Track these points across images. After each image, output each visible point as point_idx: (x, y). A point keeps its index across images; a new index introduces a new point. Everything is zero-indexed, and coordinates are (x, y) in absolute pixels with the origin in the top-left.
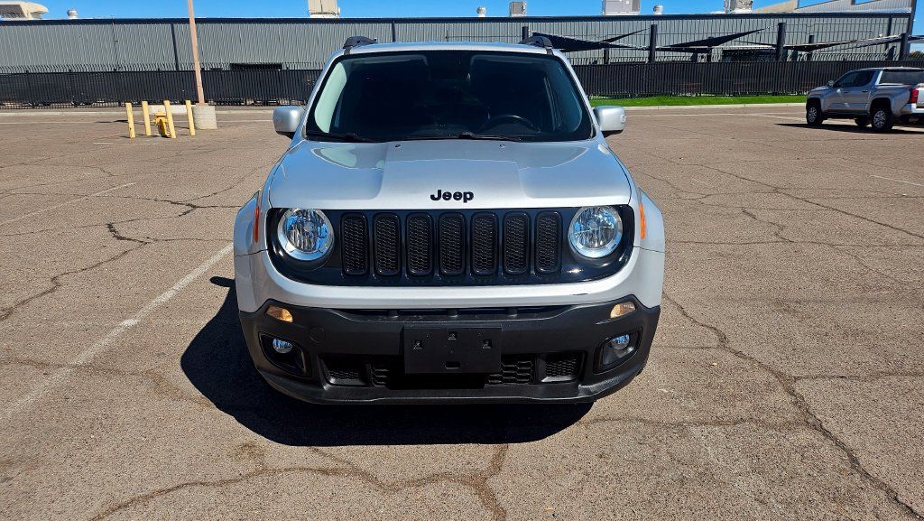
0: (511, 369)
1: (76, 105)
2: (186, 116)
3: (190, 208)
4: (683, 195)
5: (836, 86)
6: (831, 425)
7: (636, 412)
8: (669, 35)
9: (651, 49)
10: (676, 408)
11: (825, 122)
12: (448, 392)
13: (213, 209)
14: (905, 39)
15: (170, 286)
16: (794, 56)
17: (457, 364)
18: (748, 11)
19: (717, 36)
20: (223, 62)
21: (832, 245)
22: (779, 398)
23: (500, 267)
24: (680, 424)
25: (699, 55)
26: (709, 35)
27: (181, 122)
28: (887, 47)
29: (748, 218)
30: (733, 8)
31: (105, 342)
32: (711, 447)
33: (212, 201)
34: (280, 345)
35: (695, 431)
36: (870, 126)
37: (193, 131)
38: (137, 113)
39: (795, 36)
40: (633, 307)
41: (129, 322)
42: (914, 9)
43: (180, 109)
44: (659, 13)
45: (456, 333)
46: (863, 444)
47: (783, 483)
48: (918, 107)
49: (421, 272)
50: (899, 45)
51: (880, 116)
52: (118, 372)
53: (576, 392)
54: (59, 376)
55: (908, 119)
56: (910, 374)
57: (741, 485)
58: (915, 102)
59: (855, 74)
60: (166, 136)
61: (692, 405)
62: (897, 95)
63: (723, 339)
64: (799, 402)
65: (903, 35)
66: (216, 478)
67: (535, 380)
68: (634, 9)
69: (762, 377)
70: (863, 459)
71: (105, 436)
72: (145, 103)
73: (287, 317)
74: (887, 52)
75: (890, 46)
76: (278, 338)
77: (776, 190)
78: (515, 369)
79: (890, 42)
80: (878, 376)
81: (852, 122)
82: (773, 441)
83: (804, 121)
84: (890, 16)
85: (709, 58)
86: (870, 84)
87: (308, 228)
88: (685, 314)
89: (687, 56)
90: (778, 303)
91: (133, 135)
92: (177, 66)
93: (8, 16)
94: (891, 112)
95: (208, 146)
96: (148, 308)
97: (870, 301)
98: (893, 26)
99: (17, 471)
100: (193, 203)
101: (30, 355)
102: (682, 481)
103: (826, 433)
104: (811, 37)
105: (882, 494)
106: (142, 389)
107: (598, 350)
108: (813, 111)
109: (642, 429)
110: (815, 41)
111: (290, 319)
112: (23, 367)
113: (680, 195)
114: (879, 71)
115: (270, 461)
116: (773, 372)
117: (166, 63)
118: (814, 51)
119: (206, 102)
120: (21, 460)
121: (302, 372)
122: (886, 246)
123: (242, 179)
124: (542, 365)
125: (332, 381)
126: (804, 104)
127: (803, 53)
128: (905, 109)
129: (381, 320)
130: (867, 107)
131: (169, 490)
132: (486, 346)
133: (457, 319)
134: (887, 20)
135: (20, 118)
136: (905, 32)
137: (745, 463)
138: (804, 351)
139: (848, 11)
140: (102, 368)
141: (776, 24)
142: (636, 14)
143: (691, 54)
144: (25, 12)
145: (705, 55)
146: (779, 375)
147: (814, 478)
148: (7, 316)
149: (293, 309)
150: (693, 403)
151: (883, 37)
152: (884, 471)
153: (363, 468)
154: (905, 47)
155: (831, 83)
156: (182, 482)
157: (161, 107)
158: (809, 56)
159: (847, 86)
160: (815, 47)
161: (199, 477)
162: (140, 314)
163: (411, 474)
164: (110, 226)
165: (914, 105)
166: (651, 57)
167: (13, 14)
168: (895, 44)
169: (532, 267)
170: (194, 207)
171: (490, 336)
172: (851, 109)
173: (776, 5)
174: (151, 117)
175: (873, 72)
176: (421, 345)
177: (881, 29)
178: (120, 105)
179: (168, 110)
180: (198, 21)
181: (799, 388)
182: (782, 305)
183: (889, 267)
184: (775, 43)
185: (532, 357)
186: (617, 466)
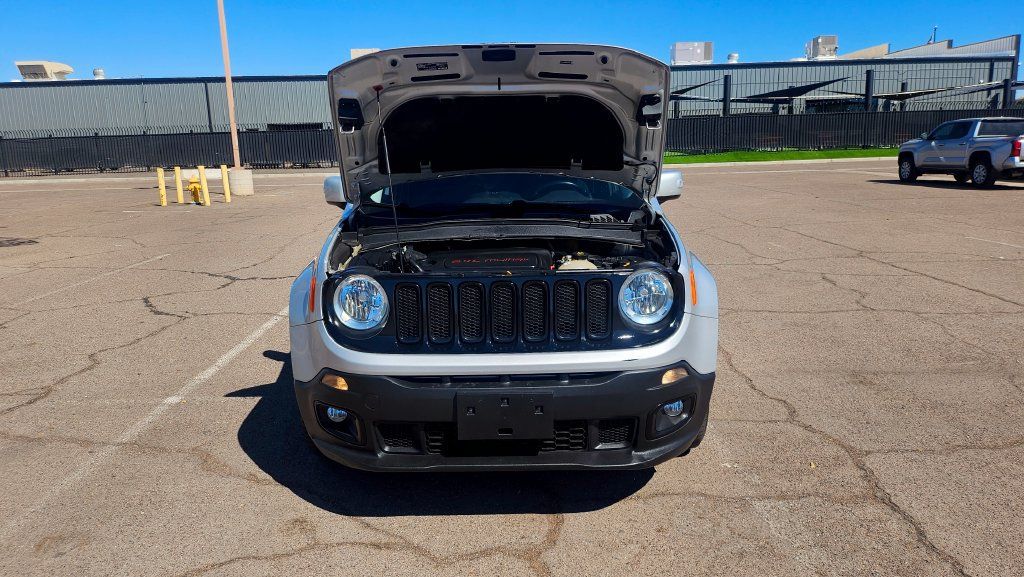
0: (562, 435)
1: (102, 171)
2: (221, 182)
3: (229, 281)
4: (758, 260)
5: (930, 139)
6: (901, 500)
7: (697, 487)
8: (746, 85)
9: (725, 100)
10: (739, 483)
11: (919, 178)
12: (501, 459)
13: (253, 281)
14: (1008, 86)
15: (212, 362)
16: (887, 106)
17: (509, 431)
18: (833, 58)
19: (799, 85)
20: (260, 122)
21: (918, 313)
22: (850, 472)
23: (552, 333)
24: (742, 499)
25: (781, 105)
26: (790, 85)
27: (216, 188)
28: (989, 95)
29: (828, 285)
30: (816, 54)
31: (148, 420)
32: (772, 520)
33: (253, 272)
34: (333, 413)
35: (758, 505)
36: (970, 181)
37: (228, 198)
38: (168, 178)
39: (886, 85)
40: (685, 374)
41: (173, 400)
42: (1018, 53)
43: (214, 174)
44: (734, 62)
45: (508, 399)
46: (932, 518)
47: (845, 556)
48: (1021, 161)
49: (474, 339)
50: (1001, 91)
51: (980, 172)
52: (164, 450)
53: (629, 458)
54: (104, 454)
55: (1011, 174)
56: (989, 447)
57: (803, 558)
58: (1018, 155)
59: (952, 125)
60: (199, 204)
61: (756, 479)
62: (997, 147)
63: (793, 412)
64: (868, 475)
65: (1006, 81)
66: (269, 552)
67: (588, 446)
68: (706, 58)
69: (831, 450)
70: (931, 533)
71: (154, 512)
72: (177, 169)
73: (342, 385)
74: (989, 99)
75: (993, 93)
76: (333, 406)
77: (861, 254)
78: (567, 435)
79: (992, 88)
80: (955, 449)
81: (951, 178)
82: (838, 516)
83: (896, 177)
84: (992, 60)
85: (791, 109)
86: (967, 136)
87: (363, 298)
88: (753, 387)
89: (767, 108)
90: (854, 374)
91: (165, 204)
92: (210, 127)
93: (30, 77)
94: (992, 166)
95: (245, 214)
96: (191, 385)
97: (953, 372)
98: (995, 71)
99: (69, 547)
100: (232, 275)
101: (73, 433)
102: (741, 555)
103: (894, 507)
104: (903, 85)
105: (948, 567)
106: (189, 466)
107: (650, 418)
108: (906, 166)
109: (702, 504)
110: (909, 89)
111: (346, 388)
112: (68, 445)
113: (755, 260)
114: (977, 121)
115: (322, 535)
116: (843, 447)
117: (200, 124)
118: (908, 100)
119: (242, 165)
120: (72, 535)
121: (357, 441)
122: (977, 313)
123: (282, 249)
124: (594, 431)
125: (387, 449)
126: (896, 158)
127: (896, 102)
128: (1009, 164)
129: (434, 387)
130: (965, 162)
131: (221, 564)
132: (538, 413)
133: (510, 386)
134: (987, 65)
135: (44, 185)
136: (1008, 77)
137: (808, 536)
138: (877, 424)
139: (944, 56)
140: (148, 445)
141: (864, 71)
142: (708, 62)
143: (771, 105)
144: (48, 73)
145: (786, 105)
146: (850, 450)
147: (878, 551)
148: (47, 394)
149: (348, 377)
150: (756, 477)
151: (984, 83)
152: (952, 543)
153: (416, 542)
154: (1009, 94)
155: (925, 135)
156: (234, 556)
157: (194, 171)
158: (902, 106)
159: (941, 138)
160: (908, 96)
161: (251, 552)
162: (184, 390)
163: (465, 548)
164: (146, 300)
165: (1017, 159)
166: (726, 109)
167: (36, 75)
168: (998, 91)
169: (583, 333)
170: (234, 279)
171: (542, 402)
172: (948, 163)
173: (863, 51)
174: (186, 183)
175: (971, 122)
176: (474, 412)
177: (982, 76)
178: (149, 170)
179: (202, 175)
180: (235, 79)
181: (870, 462)
182: (859, 378)
183: (977, 336)
184: (864, 92)
185: (584, 423)
186: (674, 539)
